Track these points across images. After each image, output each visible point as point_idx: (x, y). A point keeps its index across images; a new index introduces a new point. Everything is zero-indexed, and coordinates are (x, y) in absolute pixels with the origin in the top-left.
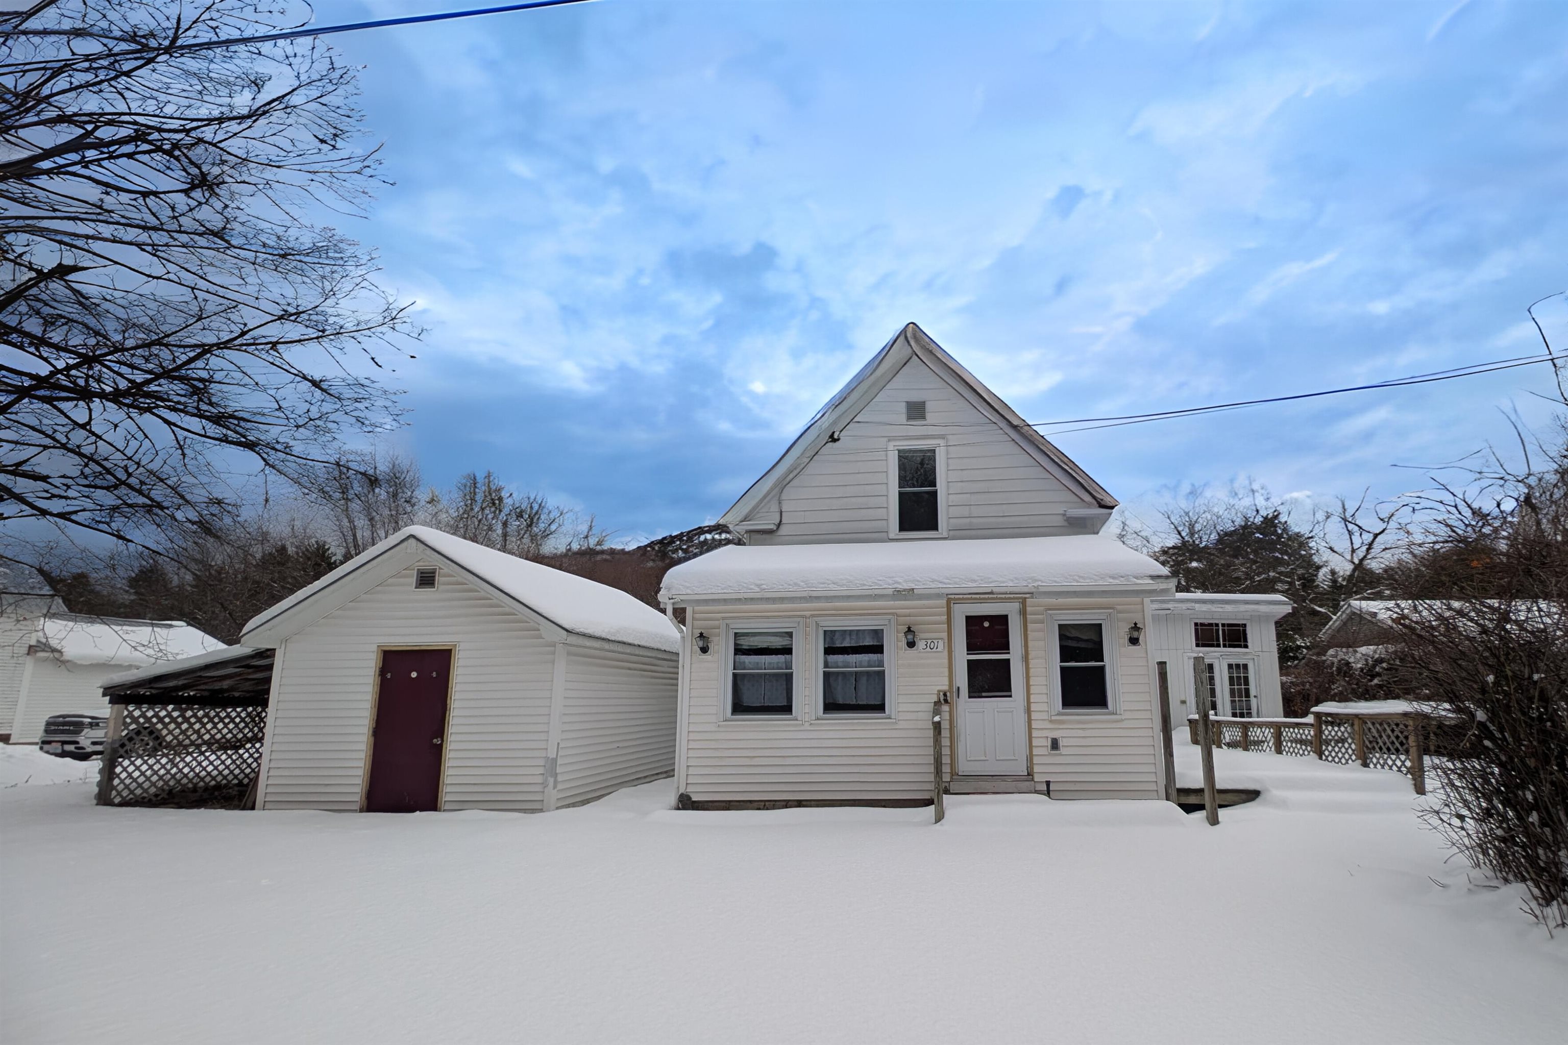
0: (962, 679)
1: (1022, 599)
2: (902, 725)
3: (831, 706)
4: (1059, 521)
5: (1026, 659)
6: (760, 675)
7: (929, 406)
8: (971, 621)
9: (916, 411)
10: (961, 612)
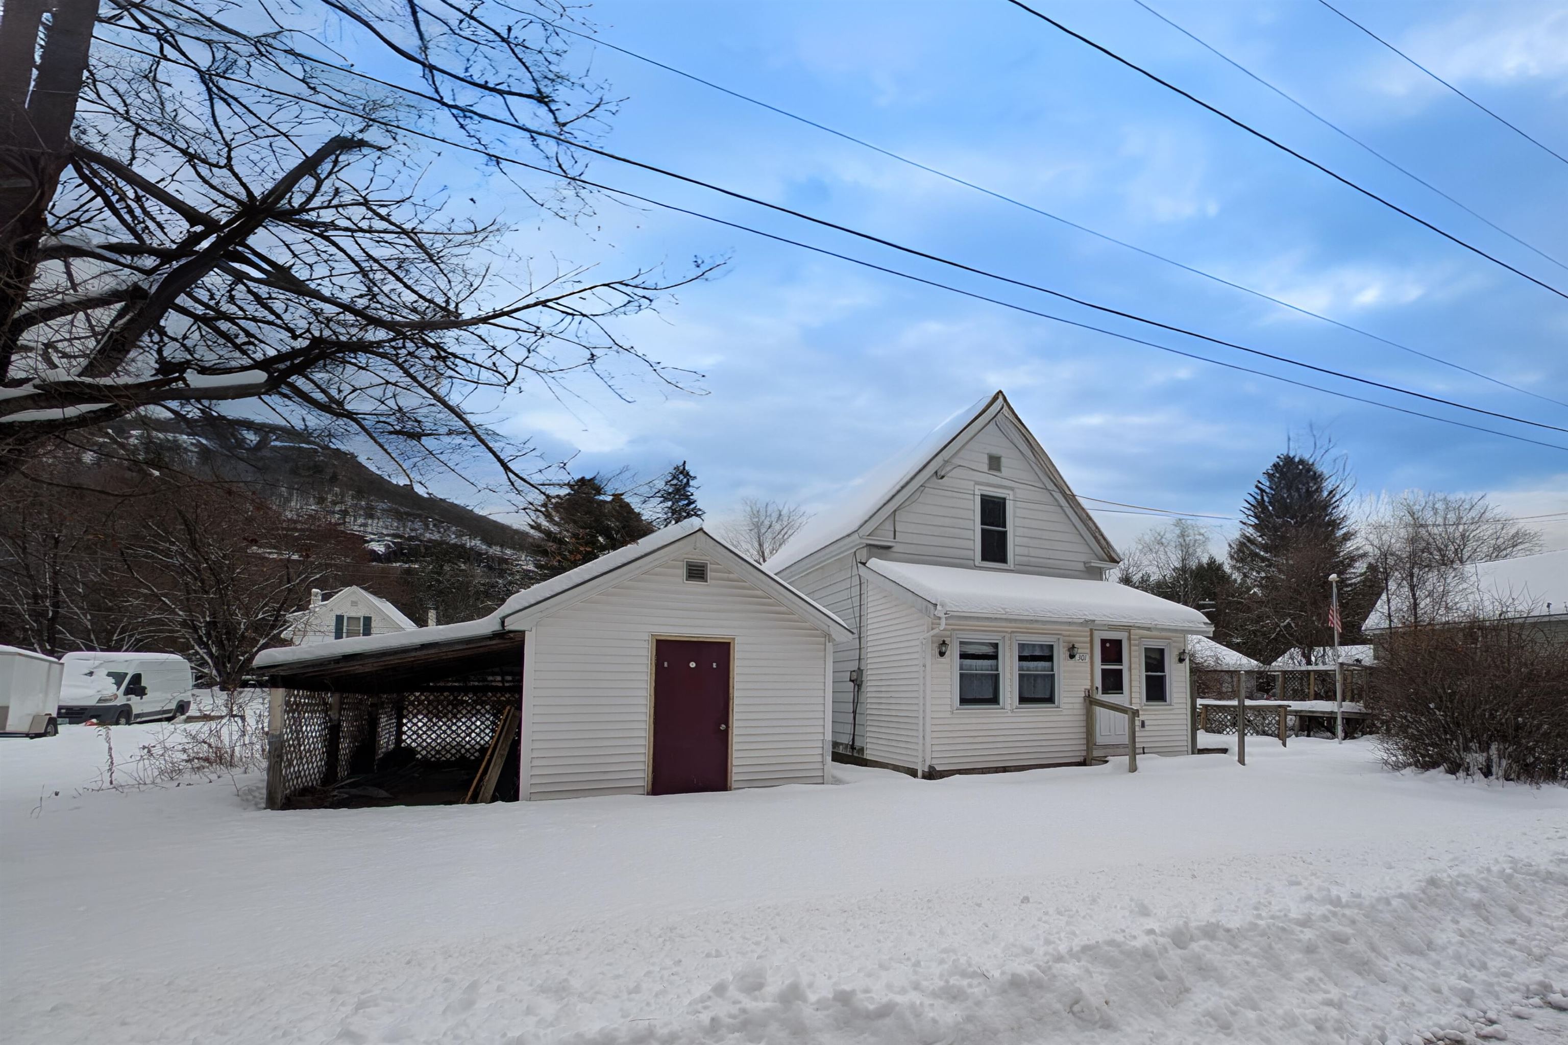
0: (1098, 683)
1: (1128, 628)
2: (1065, 712)
3: (1023, 700)
4: (1081, 566)
5: (1130, 669)
6: (972, 675)
7: (1004, 461)
8: (1104, 642)
9: (995, 463)
10: (1098, 636)
